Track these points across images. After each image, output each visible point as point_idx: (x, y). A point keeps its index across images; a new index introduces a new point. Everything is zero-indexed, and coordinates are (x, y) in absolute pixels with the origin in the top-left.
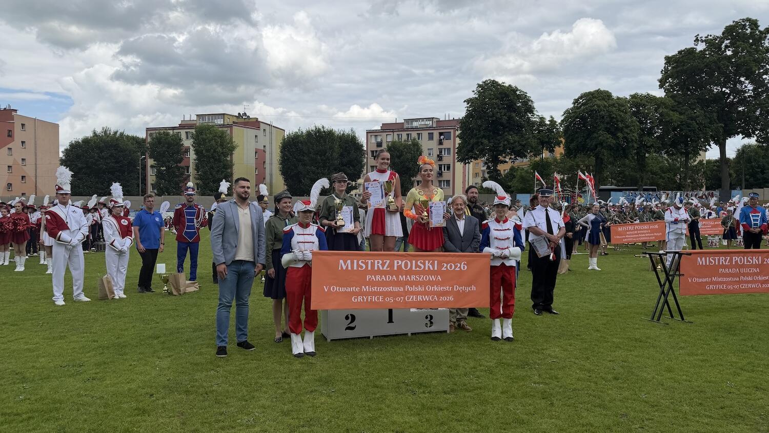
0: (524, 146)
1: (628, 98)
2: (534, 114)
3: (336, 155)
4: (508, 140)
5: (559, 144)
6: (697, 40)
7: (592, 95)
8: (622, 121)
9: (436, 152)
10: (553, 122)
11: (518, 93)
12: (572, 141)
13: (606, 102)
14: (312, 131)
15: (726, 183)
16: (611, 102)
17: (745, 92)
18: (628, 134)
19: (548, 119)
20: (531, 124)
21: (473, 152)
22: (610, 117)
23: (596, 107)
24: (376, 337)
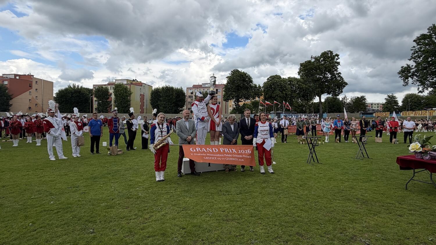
0: (249, 95)
1: (287, 78)
2: (252, 83)
3: (174, 97)
4: (243, 93)
5: (262, 95)
6: (312, 58)
7: (274, 77)
8: (285, 87)
10: (259, 86)
11: (247, 75)
12: (267, 94)
13: (279, 79)
14: (164, 87)
15: (321, 111)
16: (281, 80)
17: (328, 77)
18: (287, 92)
19: (258, 85)
20: (251, 87)
21: (229, 97)
22: (281, 85)
23: (276, 82)
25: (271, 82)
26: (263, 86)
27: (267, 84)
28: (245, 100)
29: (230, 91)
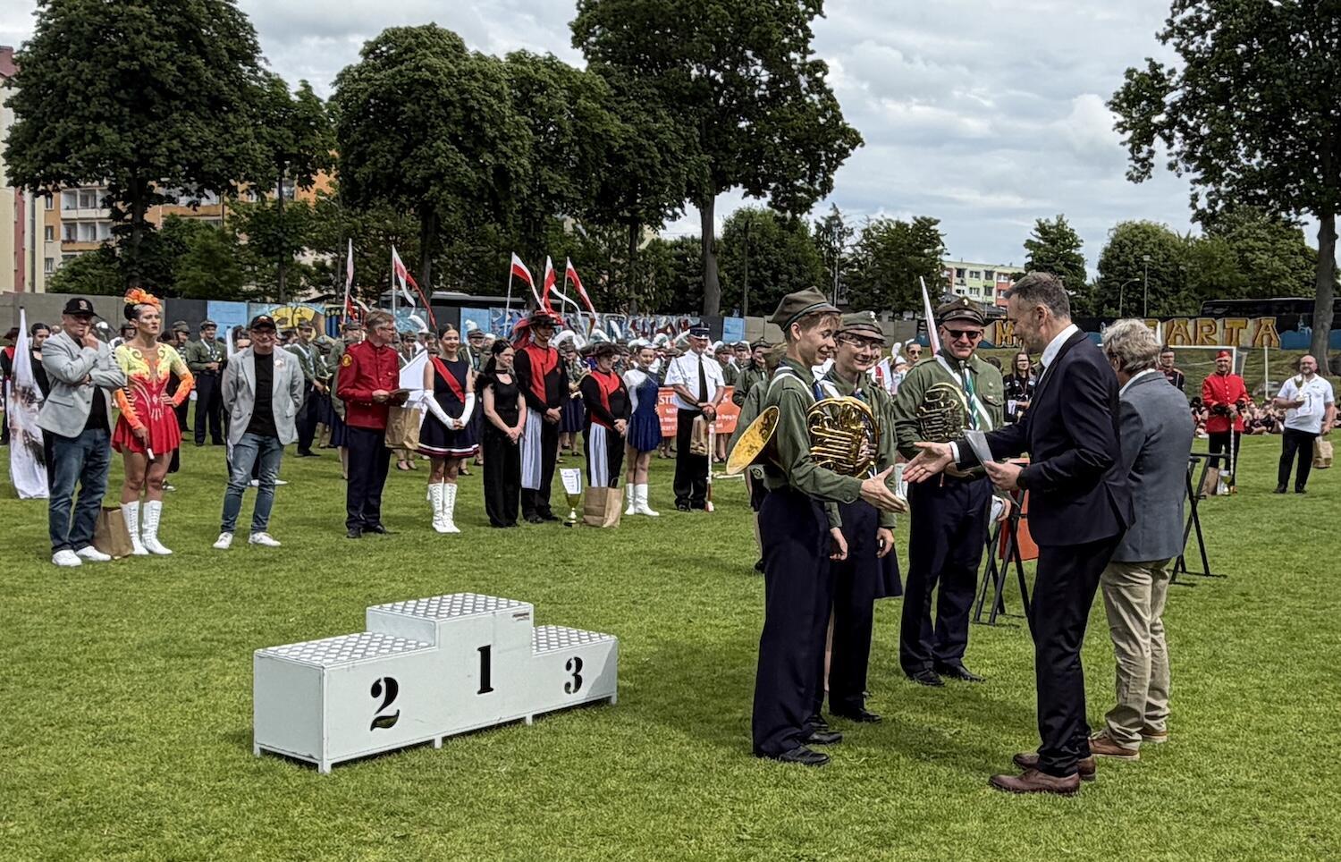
1: (503, 59)
7: (416, 36)
10: (308, 97)
12: (361, 160)
13: (451, 62)
15: (711, 300)
16: (465, 66)
18: (508, 158)
19: (294, 88)
20: (249, 95)
21: (64, 161)
22: (464, 107)
23: (426, 74)
24: (450, 738)
25: (393, 77)
26: (332, 99)
27: (363, 85)
28: (200, 193)
29: (65, 110)
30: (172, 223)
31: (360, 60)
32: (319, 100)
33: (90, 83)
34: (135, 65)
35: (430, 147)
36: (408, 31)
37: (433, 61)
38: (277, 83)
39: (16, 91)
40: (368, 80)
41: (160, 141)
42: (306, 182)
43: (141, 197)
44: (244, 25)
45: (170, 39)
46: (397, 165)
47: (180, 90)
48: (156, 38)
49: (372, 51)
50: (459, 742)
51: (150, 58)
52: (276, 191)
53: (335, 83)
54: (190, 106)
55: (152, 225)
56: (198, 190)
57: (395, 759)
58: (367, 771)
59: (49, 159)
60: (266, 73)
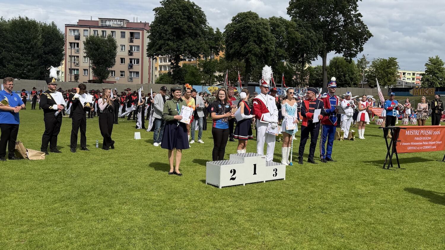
0: (198, 49)
1: (268, 19)
3: (39, 44)
4: (187, 43)
5: (222, 49)
7: (246, 15)
9: (128, 48)
10: (218, 32)
11: (195, 8)
12: (231, 48)
13: (255, 21)
15: (325, 83)
16: (258, 22)
17: (339, 22)
18: (268, 46)
19: (215, 30)
20: (203, 32)
21: (161, 51)
22: (257, 33)
23: (248, 24)
24: (247, 184)
25: (240, 26)
26: (224, 32)
27: (232, 28)
28: (191, 58)
29: (161, 38)
30: (184, 65)
31: (231, 22)
32: (221, 33)
33: (167, 31)
34: (178, 26)
35: (249, 44)
36: (244, 13)
37: (250, 21)
38: (211, 29)
39: (150, 34)
40: (233, 27)
41: (182, 45)
42: (217, 54)
43: (178, 59)
44: (203, 14)
45: (185, 19)
46: (240, 49)
47: (188, 32)
48: (182, 19)
49: (234, 19)
50: (249, 185)
51: (181, 24)
52: (210, 57)
53: (225, 28)
54: (190, 36)
55: (180, 66)
56: (191, 57)
57: (235, 187)
58: (229, 189)
59: (157, 50)
60: (208, 26)
